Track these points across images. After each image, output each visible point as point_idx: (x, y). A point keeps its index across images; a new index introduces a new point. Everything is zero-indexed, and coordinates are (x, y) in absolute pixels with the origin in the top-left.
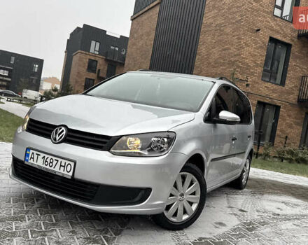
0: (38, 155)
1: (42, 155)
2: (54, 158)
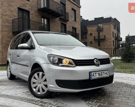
0: (96, 73)
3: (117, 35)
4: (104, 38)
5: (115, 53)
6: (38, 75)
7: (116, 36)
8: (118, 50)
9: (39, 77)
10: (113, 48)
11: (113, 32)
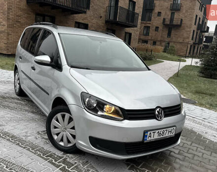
0: (154, 133)
1: (157, 131)
2: (165, 130)
3: (203, 21)
4: (179, 23)
5: (192, 51)
6: (63, 116)
7: (201, 23)
8: (198, 47)
9: (64, 120)
10: (192, 42)
11: (197, 16)
